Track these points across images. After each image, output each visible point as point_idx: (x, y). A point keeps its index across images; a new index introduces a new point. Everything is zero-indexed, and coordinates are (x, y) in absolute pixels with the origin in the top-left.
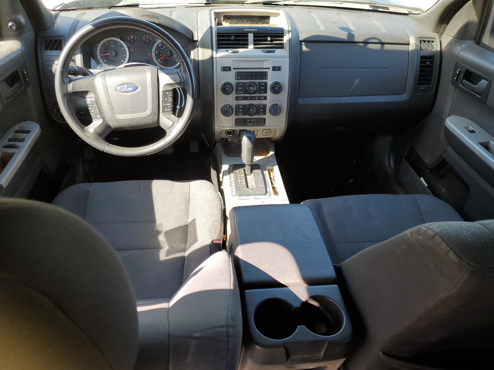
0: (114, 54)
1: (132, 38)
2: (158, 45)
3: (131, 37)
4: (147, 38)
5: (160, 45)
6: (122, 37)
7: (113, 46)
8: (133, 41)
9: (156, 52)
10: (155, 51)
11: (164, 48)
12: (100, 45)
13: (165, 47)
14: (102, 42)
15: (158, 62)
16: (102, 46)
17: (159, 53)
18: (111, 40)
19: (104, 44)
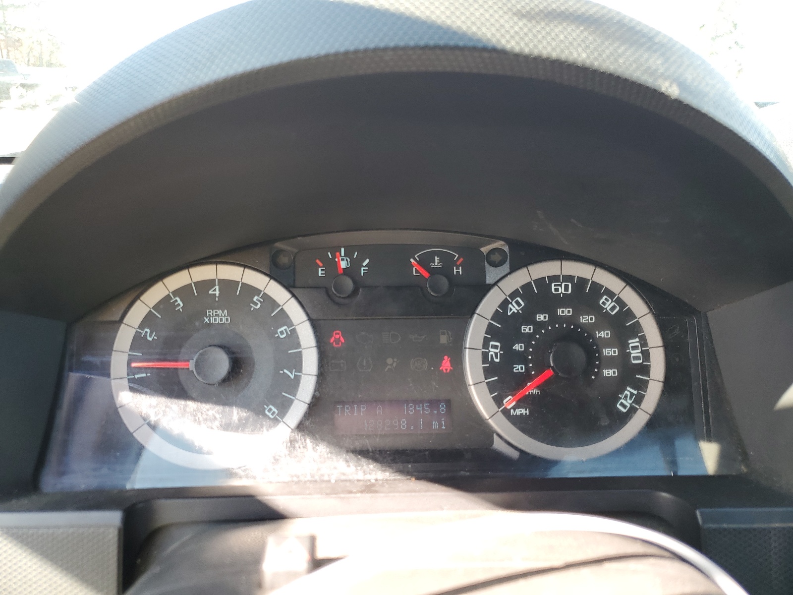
0: (222, 364)
1: (343, 265)
2: (505, 304)
3: (337, 265)
4: (437, 262)
5: (514, 308)
6: (284, 260)
7: (218, 317)
8: (349, 284)
9: (492, 351)
10: (486, 344)
11: (538, 326)
12: (138, 313)
13: (540, 317)
14: (155, 294)
15: (506, 412)
16: (148, 320)
17: (509, 357)
18: (210, 283)
19: (165, 303)
